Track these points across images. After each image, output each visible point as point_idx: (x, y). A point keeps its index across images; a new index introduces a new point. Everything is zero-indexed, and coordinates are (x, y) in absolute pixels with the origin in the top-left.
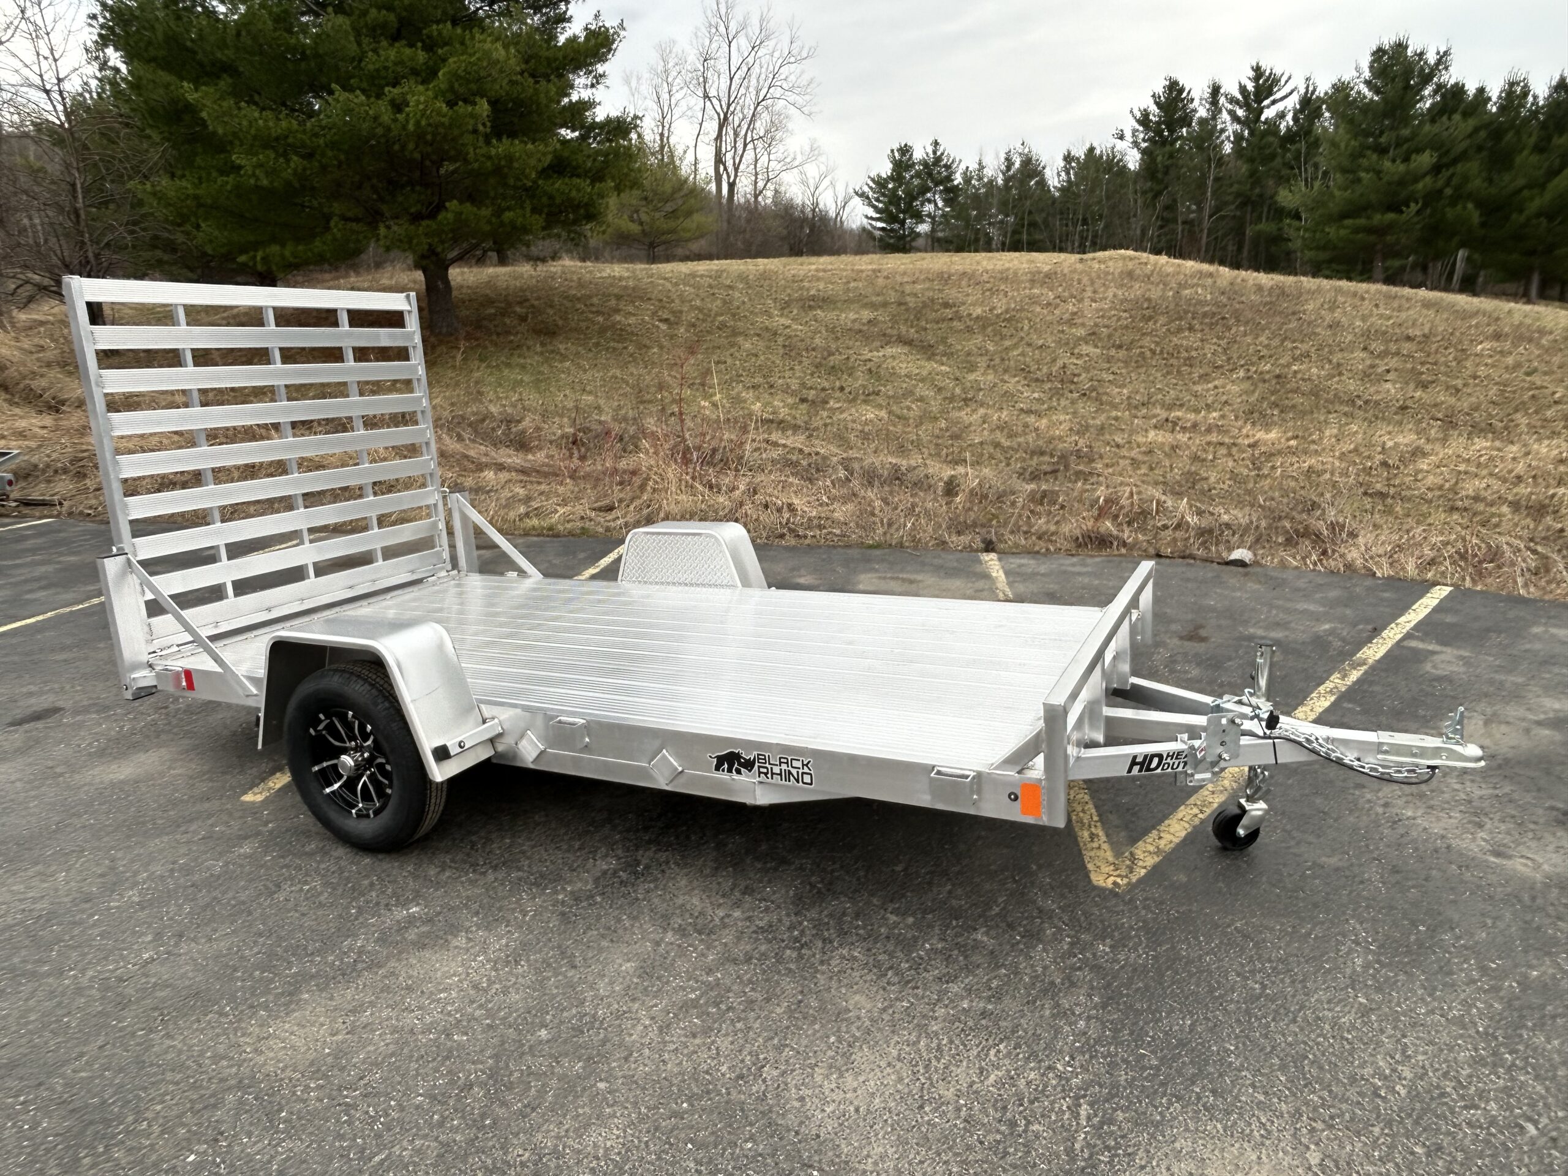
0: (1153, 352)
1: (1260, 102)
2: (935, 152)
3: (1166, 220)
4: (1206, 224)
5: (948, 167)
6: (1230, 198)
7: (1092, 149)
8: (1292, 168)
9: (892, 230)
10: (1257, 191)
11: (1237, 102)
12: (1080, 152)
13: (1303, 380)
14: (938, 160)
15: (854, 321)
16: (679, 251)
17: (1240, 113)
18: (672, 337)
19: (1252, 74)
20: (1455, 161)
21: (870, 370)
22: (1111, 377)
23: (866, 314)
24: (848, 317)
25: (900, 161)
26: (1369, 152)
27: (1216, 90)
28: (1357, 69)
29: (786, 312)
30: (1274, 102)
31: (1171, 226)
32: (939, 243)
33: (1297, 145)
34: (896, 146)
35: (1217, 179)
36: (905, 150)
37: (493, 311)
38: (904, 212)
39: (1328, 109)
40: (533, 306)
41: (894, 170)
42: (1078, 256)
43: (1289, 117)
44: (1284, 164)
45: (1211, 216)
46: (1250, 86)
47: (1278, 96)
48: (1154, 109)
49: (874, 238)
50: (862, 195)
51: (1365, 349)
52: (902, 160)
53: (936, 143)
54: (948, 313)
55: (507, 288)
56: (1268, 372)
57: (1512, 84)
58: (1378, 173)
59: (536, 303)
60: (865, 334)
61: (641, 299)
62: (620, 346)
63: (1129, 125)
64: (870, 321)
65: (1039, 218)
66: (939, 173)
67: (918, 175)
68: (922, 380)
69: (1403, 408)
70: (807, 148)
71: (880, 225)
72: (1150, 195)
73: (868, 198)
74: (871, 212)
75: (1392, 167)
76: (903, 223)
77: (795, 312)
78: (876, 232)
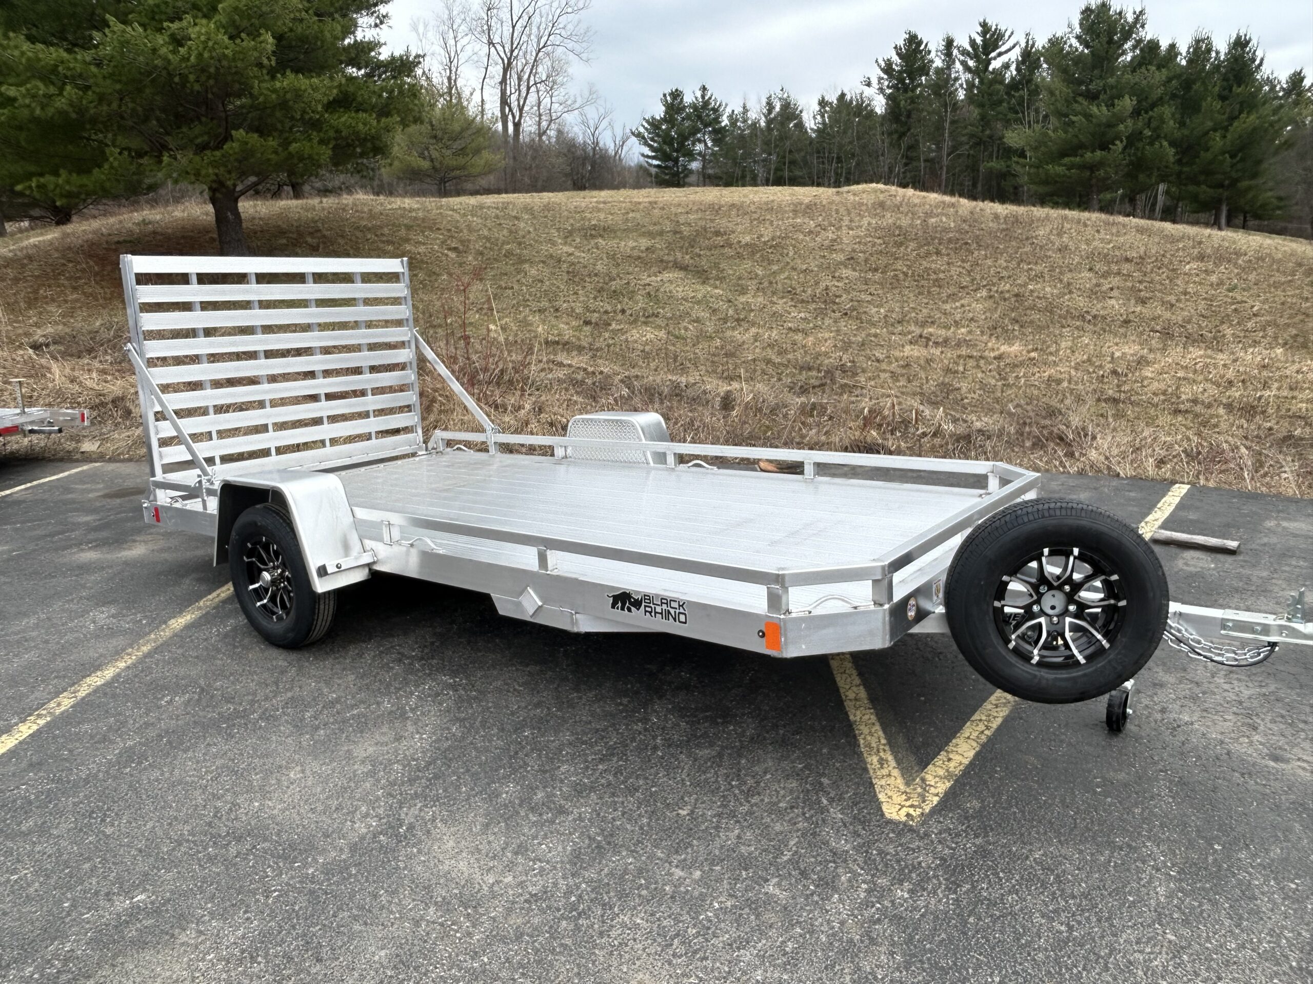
0: (906, 274)
1: (987, 55)
2: (703, 97)
3: (909, 160)
5: (715, 110)
6: (964, 139)
7: (843, 95)
8: (1017, 113)
9: (666, 167)
10: (988, 132)
11: (968, 54)
12: (833, 98)
13: (1038, 297)
14: (706, 103)
15: (633, 248)
16: (469, 186)
17: (971, 63)
18: (461, 265)
19: (979, 29)
20: (1153, 106)
21: (649, 293)
22: (869, 298)
23: (644, 243)
24: (628, 245)
25: (672, 104)
26: (1080, 99)
27: (949, 43)
28: (1069, 26)
29: (569, 240)
30: (1000, 54)
31: (915, 164)
32: (709, 179)
33: (1021, 92)
34: (668, 91)
35: (953, 122)
36: (676, 95)
37: (284, 241)
38: (677, 151)
39: (1046, 62)
40: (324, 236)
41: (666, 112)
42: (834, 190)
43: (1013, 67)
44: (1010, 109)
45: (949, 155)
46: (979, 40)
47: (1003, 49)
48: (896, 59)
49: (650, 175)
50: (639, 135)
51: (1091, 269)
52: (674, 102)
53: (704, 89)
54: (719, 240)
55: (299, 219)
56: (1008, 291)
57: (1198, 41)
58: (1088, 116)
59: (327, 233)
60: (644, 260)
61: (431, 229)
63: (875, 73)
64: (647, 249)
65: (798, 156)
66: (708, 115)
67: (688, 117)
68: (699, 302)
69: (1127, 322)
70: (586, 93)
71: (655, 162)
72: (895, 136)
73: (643, 138)
74: (647, 151)
75: (1099, 111)
76: (676, 161)
77: (578, 240)
78: (654, 171)
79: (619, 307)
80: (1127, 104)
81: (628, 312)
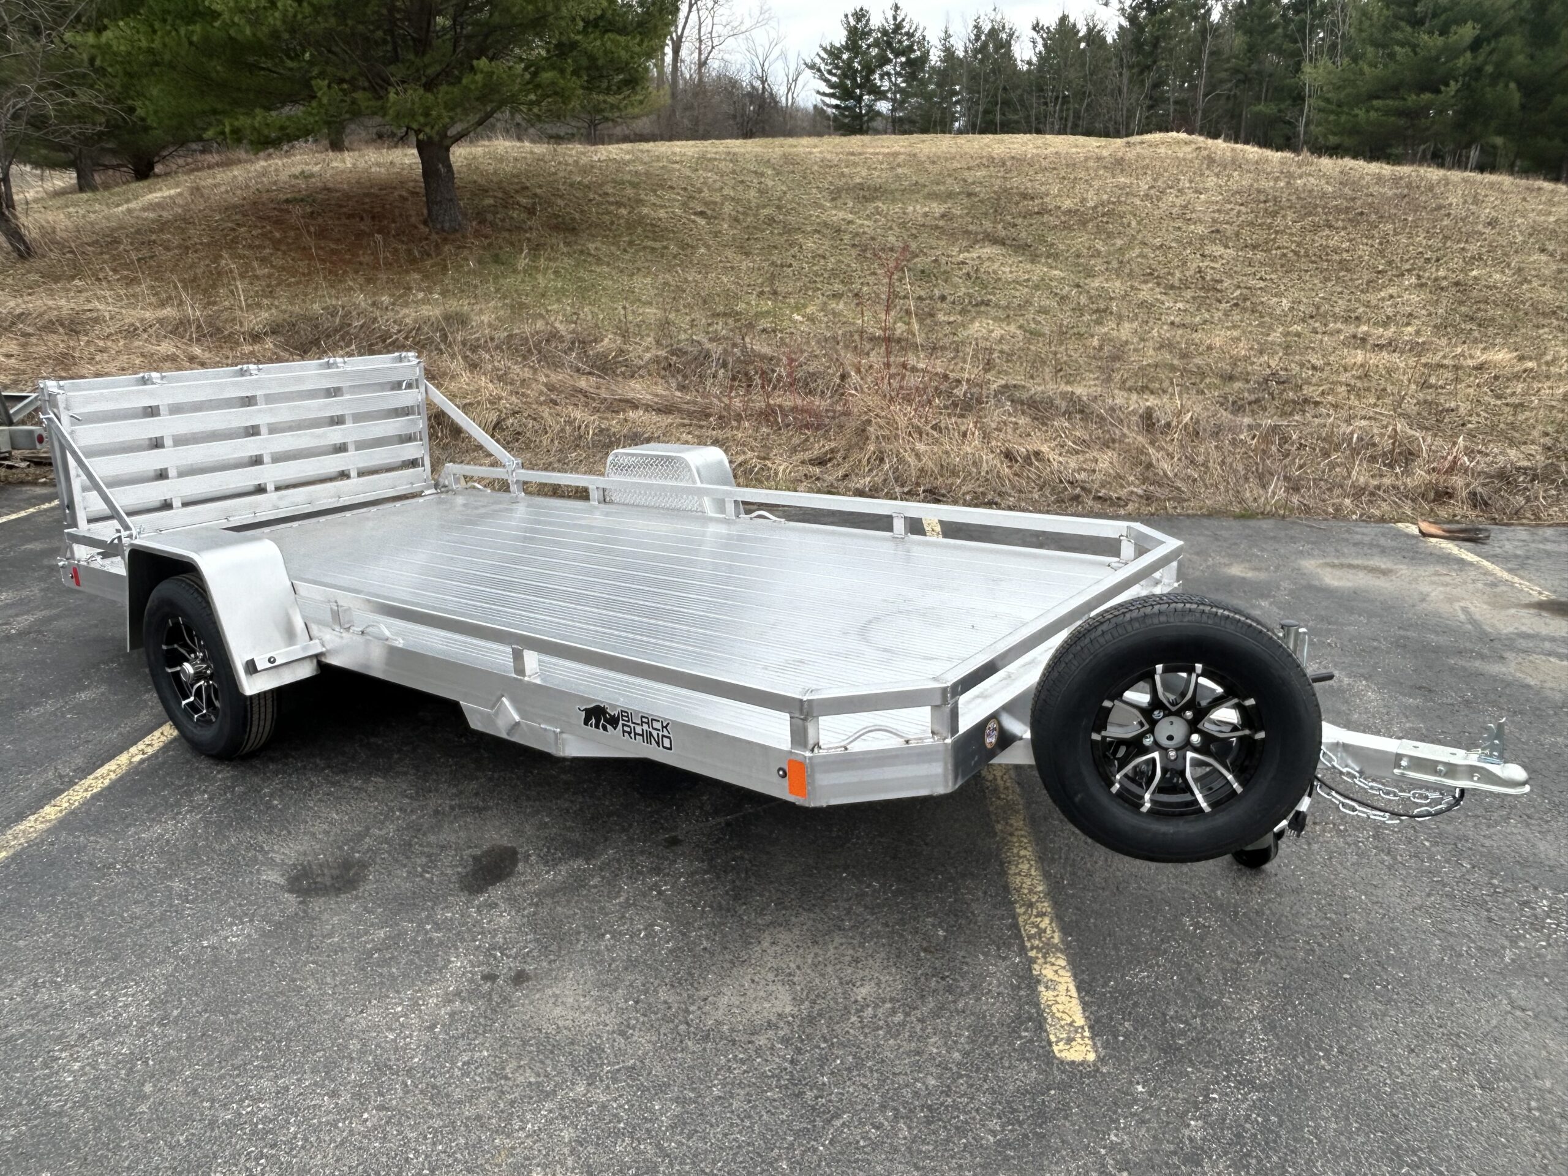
2: (895, 18)
4: (1201, 104)
5: (910, 35)
6: (1223, 75)
7: (1064, 19)
8: (1295, 42)
9: (846, 108)
10: (1254, 67)
14: (898, 27)
15: (926, 215)
16: (618, 131)
18: (716, 234)
20: (1497, 35)
21: (968, 274)
23: (937, 208)
24: (917, 209)
25: (855, 28)
26: (1402, 24)
29: (839, 203)
32: (900, 126)
33: (1303, 15)
34: (850, 11)
35: (1212, 54)
36: (860, 15)
37: (491, 201)
38: (860, 86)
40: (535, 195)
41: (848, 39)
44: (1285, 36)
45: (1205, 95)
49: (828, 118)
50: (812, 67)
52: (858, 25)
53: (896, 8)
55: (495, 173)
58: (1414, 47)
59: (538, 191)
60: (944, 228)
61: (662, 187)
62: (658, 245)
64: (943, 216)
65: (1014, 96)
66: (900, 42)
67: (876, 44)
68: (1037, 287)
70: (756, 12)
71: (835, 102)
72: (1135, 70)
73: (819, 70)
74: (824, 88)
75: (1430, 41)
76: (859, 99)
77: (850, 204)
78: (830, 111)
79: (937, 292)
80: (1468, 32)
81: (950, 299)
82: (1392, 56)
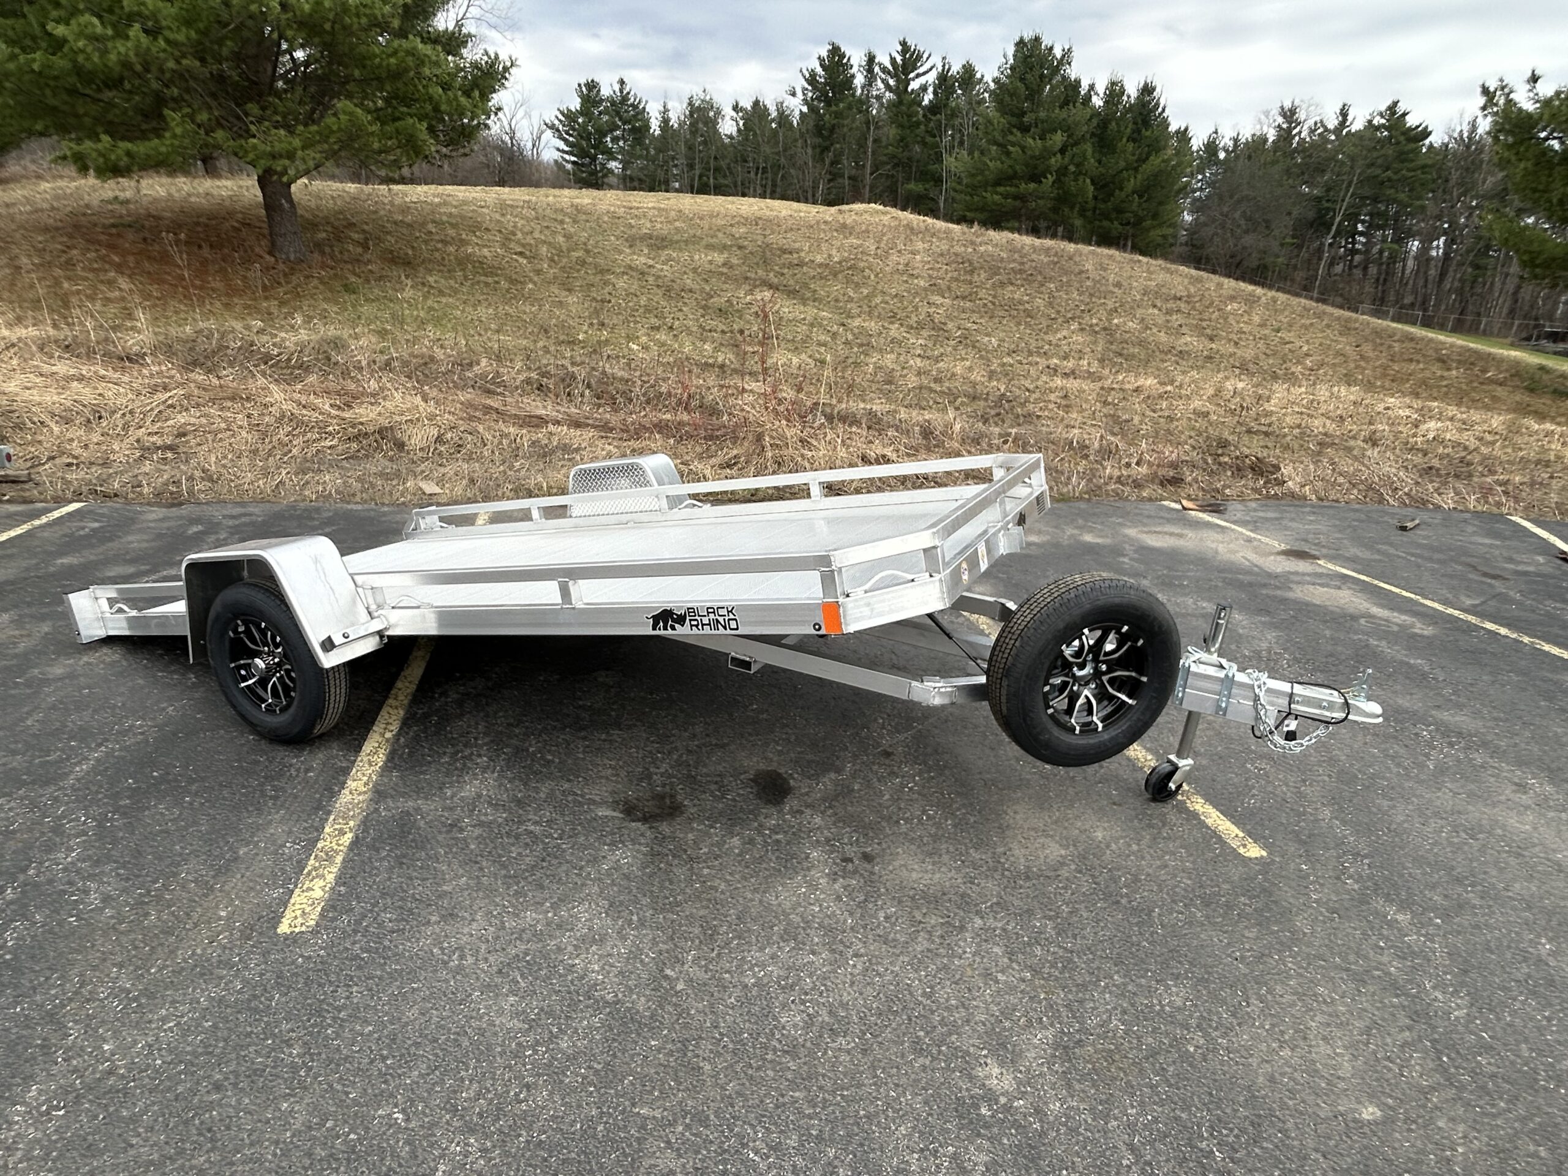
0: (994, 304)
1: (907, 75)
2: (621, 91)
3: (834, 176)
4: (868, 180)
5: (635, 107)
6: (883, 159)
7: (756, 103)
9: (583, 165)
10: (907, 154)
11: (889, 73)
12: (747, 104)
13: (1126, 332)
14: (625, 98)
17: (892, 82)
18: (539, 273)
19: (899, 48)
20: (1077, 143)
21: (757, 313)
25: (588, 96)
26: (1015, 130)
27: (871, 59)
28: (1005, 56)
29: (636, 249)
30: (918, 76)
31: (840, 180)
32: (630, 183)
33: (939, 116)
34: (583, 81)
35: (875, 141)
36: (592, 86)
38: (593, 147)
39: (960, 87)
40: (364, 231)
41: (582, 105)
43: (931, 89)
44: (928, 132)
46: (899, 59)
47: (921, 70)
48: (819, 70)
49: (568, 173)
50: (552, 127)
52: (590, 92)
53: (622, 82)
54: (791, 258)
57: (1113, 84)
58: (1023, 148)
60: (728, 274)
63: (800, 83)
65: (723, 164)
66: (627, 111)
67: (606, 112)
68: (812, 325)
71: (573, 159)
72: (818, 150)
73: (558, 130)
74: (562, 145)
75: (1033, 143)
76: (594, 159)
78: (569, 166)
79: (736, 327)
80: (1059, 138)
82: (1008, 154)
